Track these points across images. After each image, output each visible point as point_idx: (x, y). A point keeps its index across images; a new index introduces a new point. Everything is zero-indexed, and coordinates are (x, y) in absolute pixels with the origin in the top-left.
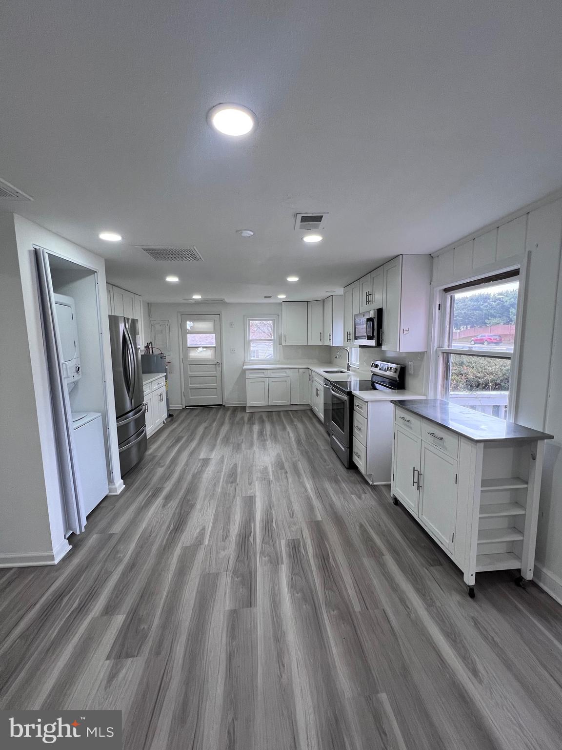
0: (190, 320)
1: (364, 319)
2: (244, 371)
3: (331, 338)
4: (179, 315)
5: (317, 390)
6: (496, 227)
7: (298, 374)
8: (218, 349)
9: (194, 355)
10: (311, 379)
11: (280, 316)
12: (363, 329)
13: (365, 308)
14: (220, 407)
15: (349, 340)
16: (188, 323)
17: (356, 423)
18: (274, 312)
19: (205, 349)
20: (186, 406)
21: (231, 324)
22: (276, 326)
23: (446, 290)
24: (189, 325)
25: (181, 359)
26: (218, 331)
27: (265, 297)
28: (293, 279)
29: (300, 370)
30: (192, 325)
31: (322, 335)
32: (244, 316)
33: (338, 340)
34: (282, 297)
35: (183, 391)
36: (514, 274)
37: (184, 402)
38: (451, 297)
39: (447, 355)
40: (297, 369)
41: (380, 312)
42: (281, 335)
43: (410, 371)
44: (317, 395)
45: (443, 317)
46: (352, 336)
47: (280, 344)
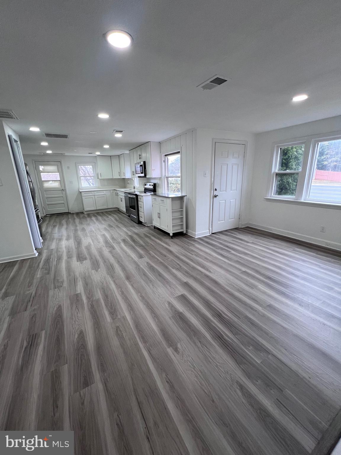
0: (42, 165)
1: (139, 166)
2: (81, 192)
3: (125, 174)
4: (34, 162)
5: (121, 199)
6: (175, 137)
7: (110, 193)
8: (62, 181)
9: (46, 185)
10: (117, 194)
11: (96, 164)
12: (139, 169)
13: (139, 161)
14: (68, 214)
15: (133, 174)
16: (40, 166)
17: (139, 206)
18: (93, 161)
19: (53, 182)
20: (46, 215)
21: (68, 168)
22: (94, 168)
23: (166, 155)
24: (41, 168)
25: (39, 188)
26: (61, 171)
27: (89, 153)
28: (107, 146)
29: (111, 191)
30: (43, 168)
31: (120, 173)
32: (75, 163)
33: (128, 175)
34: (98, 153)
35: (43, 206)
36: (179, 152)
37: (44, 213)
38: (167, 158)
39: (167, 178)
40: (109, 191)
41: (144, 162)
42: (98, 173)
43: (157, 185)
44: (121, 201)
45: (165, 165)
46: (135, 173)
47: (98, 178)
